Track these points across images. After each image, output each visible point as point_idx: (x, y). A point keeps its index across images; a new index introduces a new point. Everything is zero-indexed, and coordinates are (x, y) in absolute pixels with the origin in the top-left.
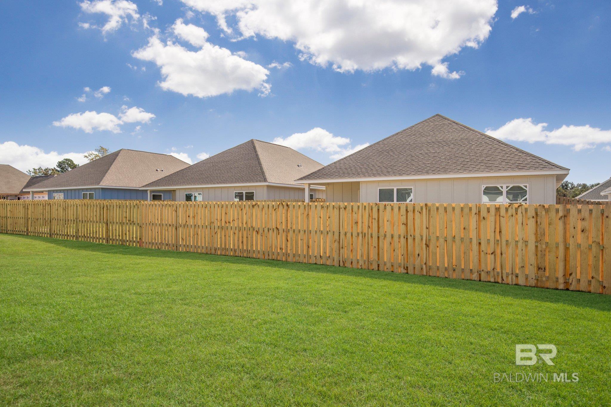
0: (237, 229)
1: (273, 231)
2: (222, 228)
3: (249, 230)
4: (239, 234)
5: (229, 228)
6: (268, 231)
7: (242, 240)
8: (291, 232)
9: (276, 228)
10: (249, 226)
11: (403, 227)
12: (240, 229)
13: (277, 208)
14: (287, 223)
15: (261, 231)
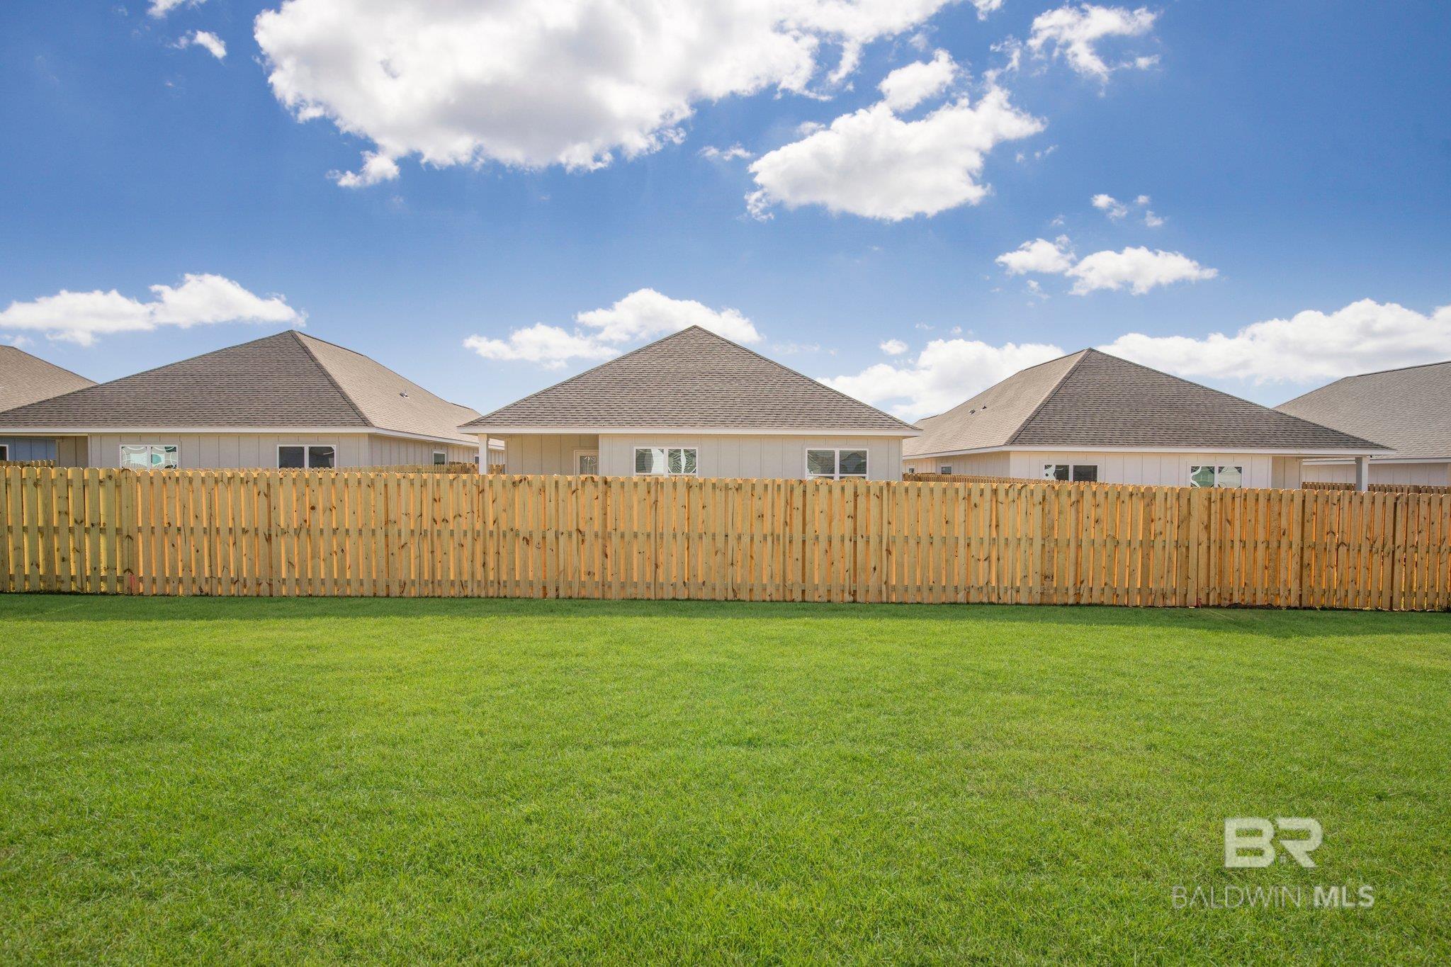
0: (469, 535)
1: (570, 535)
2: (423, 534)
3: (505, 536)
4: (473, 545)
5: (446, 534)
6: (557, 538)
7: (485, 559)
8: (615, 539)
9: (579, 530)
10: (503, 527)
11: (849, 523)
12: (478, 535)
14: (605, 520)
15: (537, 538)
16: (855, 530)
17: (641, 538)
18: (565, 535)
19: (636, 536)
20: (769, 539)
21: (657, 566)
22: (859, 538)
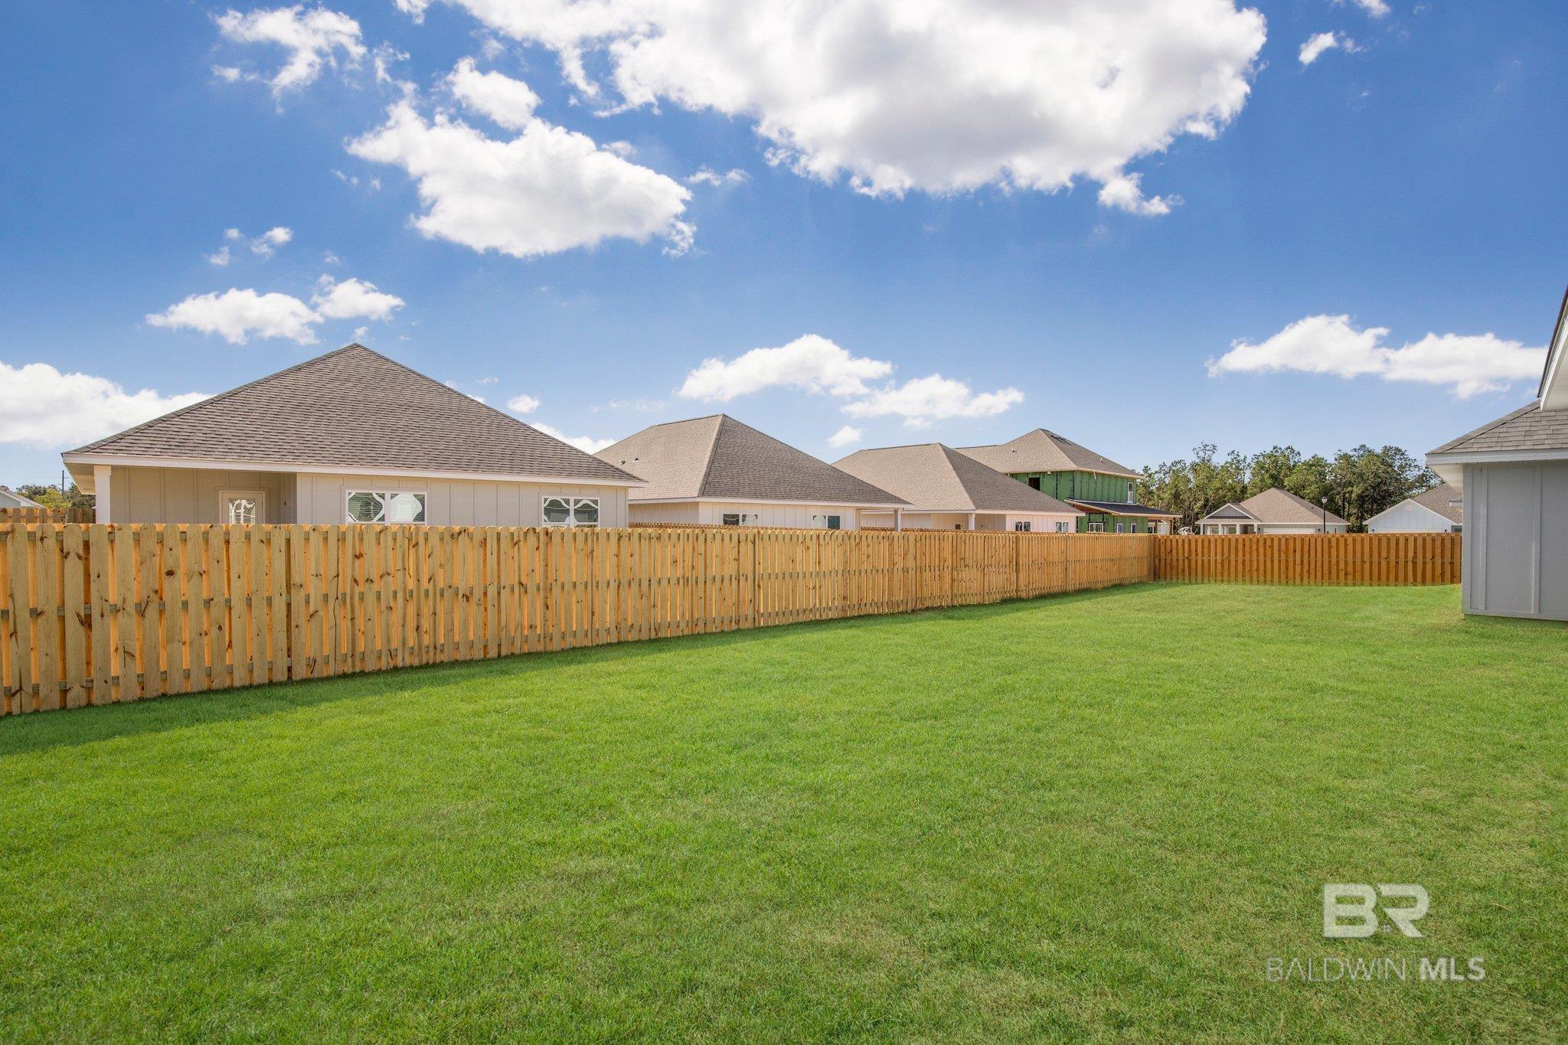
0: (400, 596)
1: (513, 590)
2: (341, 599)
3: (442, 595)
4: (405, 608)
5: (371, 599)
6: (499, 593)
7: (418, 621)
8: (556, 590)
9: (521, 584)
10: (441, 584)
12: (411, 596)
13: (522, 539)
14: (546, 572)
15: (477, 594)
16: (738, 571)
17: (580, 588)
18: (508, 589)
19: (575, 585)
20: (681, 581)
21: (593, 613)
22: (741, 576)
